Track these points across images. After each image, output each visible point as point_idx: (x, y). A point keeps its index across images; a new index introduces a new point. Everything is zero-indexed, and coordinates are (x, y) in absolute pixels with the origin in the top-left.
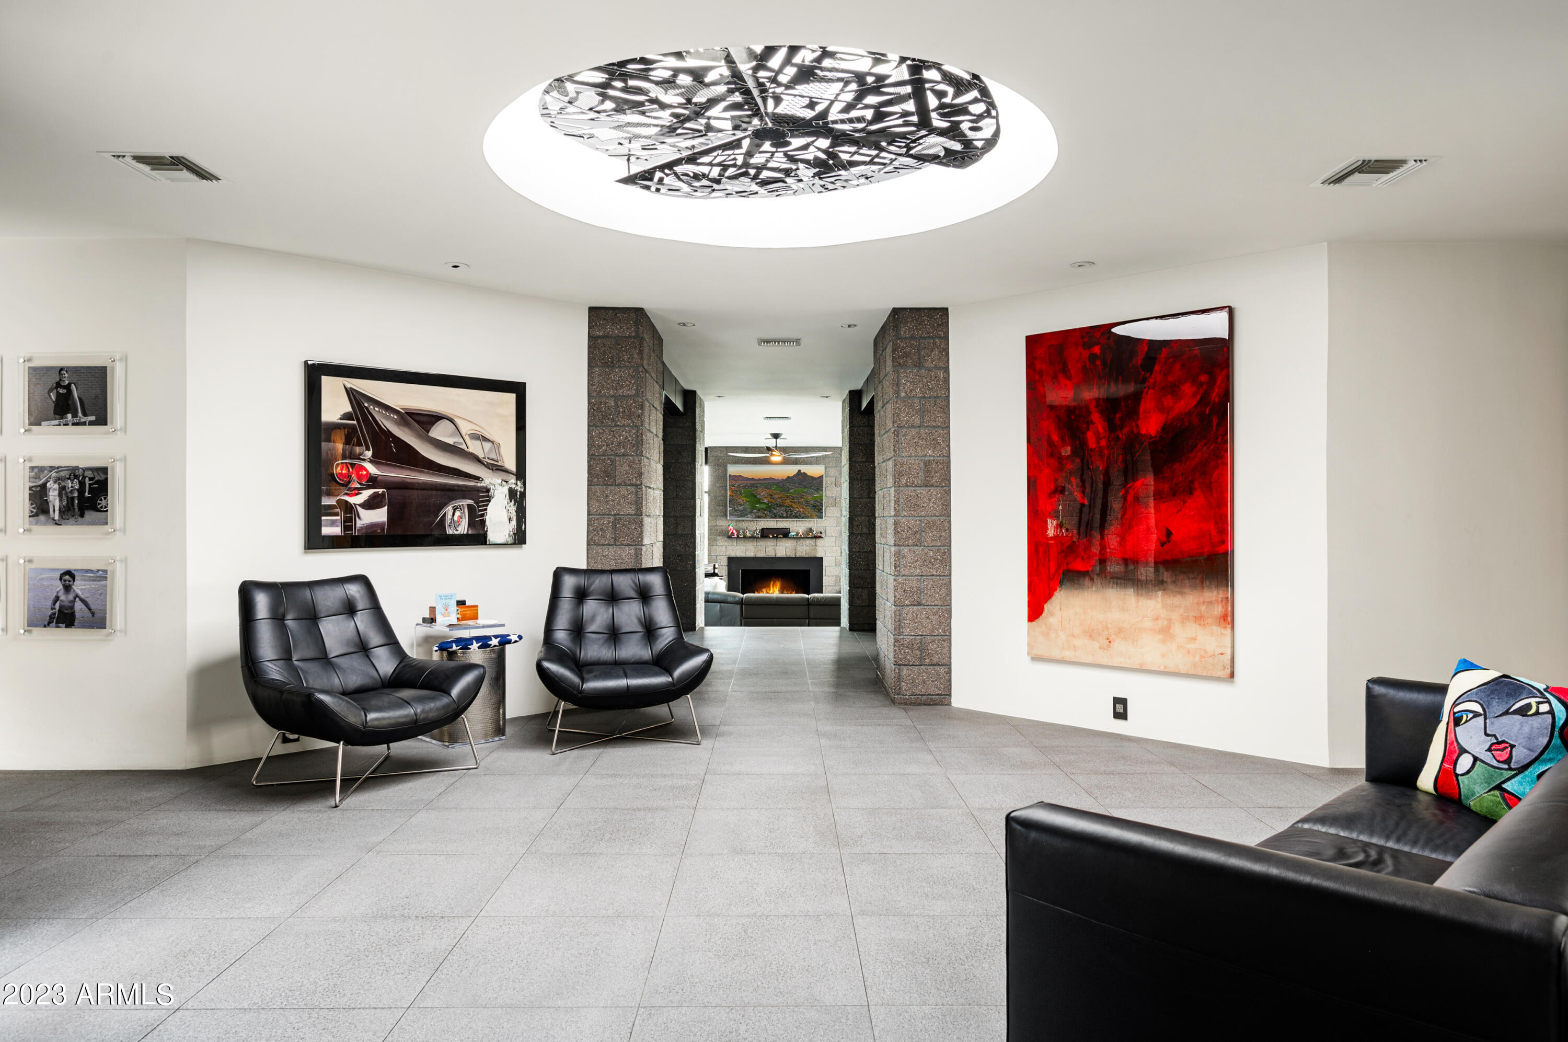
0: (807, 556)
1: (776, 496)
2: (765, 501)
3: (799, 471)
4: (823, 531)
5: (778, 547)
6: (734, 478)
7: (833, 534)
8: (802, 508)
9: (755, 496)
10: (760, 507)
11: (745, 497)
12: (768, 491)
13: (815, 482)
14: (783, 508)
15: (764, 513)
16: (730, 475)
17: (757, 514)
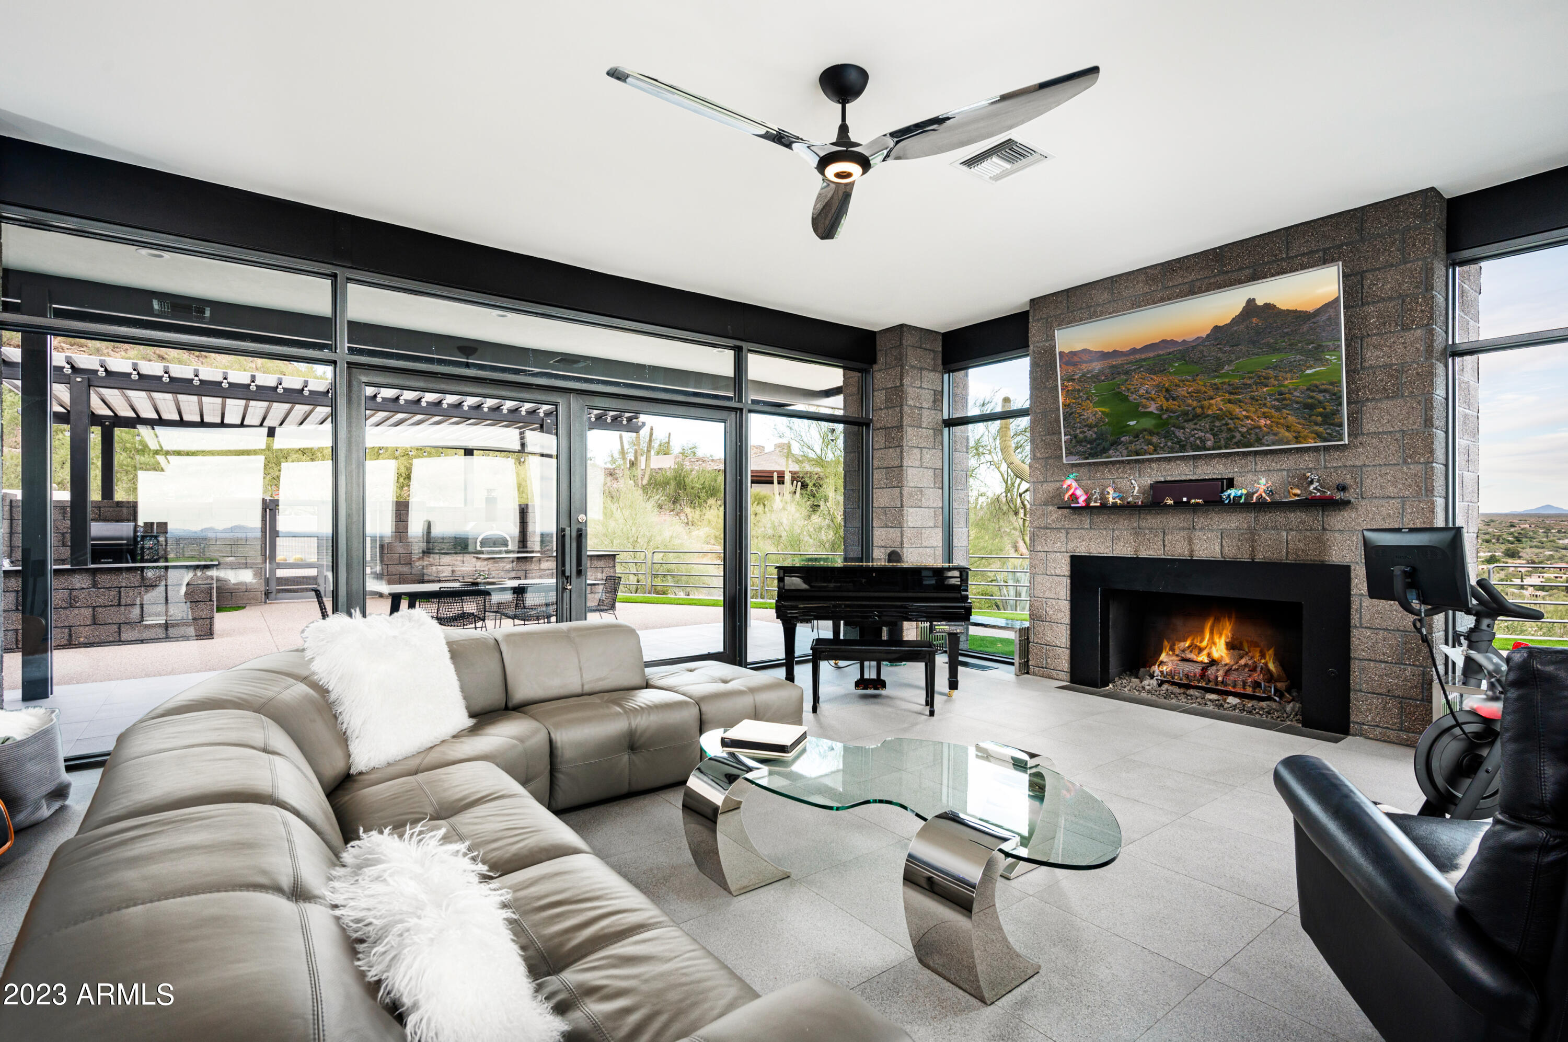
0: (1291, 559)
1: (1182, 391)
2: (1153, 408)
3: (1251, 302)
4: (1348, 480)
5: (1198, 533)
6: (1071, 358)
7: (1391, 490)
8: (1265, 416)
9: (1126, 399)
10: (1139, 427)
11: (1097, 404)
12: (1157, 379)
13: (1305, 328)
14: (1203, 423)
15: (1150, 443)
16: (1060, 353)
17: (1132, 447)
